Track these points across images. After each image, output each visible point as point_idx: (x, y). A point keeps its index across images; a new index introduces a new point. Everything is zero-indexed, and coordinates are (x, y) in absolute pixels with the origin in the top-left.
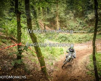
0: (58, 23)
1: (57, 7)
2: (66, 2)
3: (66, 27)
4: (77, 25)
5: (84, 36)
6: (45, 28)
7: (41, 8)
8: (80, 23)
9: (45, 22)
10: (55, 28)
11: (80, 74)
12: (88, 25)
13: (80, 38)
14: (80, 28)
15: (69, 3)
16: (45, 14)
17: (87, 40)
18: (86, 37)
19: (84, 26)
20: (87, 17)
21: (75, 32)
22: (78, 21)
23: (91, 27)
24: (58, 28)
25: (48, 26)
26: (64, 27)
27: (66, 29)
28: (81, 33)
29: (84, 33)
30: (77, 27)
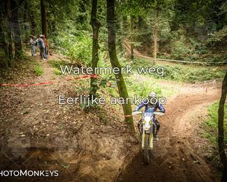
0: (156, 46)
1: (157, 16)
2: (175, 7)
3: (169, 52)
4: (190, 51)
5: (201, 72)
6: (132, 53)
7: (129, 17)
8: (197, 48)
9: (133, 43)
10: (150, 54)
11: (188, 134)
12: (210, 53)
13: (192, 75)
14: (195, 55)
15: (179, 9)
16: (135, 28)
17: (205, 79)
18: (204, 73)
19: (203, 53)
20: (210, 36)
21: (185, 64)
22: (192, 44)
23: (215, 56)
24: (155, 54)
25: (138, 48)
26: (165, 53)
27: (169, 55)
28: (196, 65)
29: (201, 65)
30: (189, 53)
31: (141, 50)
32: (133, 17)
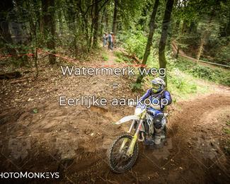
31: (186, 51)
32: (186, 22)
